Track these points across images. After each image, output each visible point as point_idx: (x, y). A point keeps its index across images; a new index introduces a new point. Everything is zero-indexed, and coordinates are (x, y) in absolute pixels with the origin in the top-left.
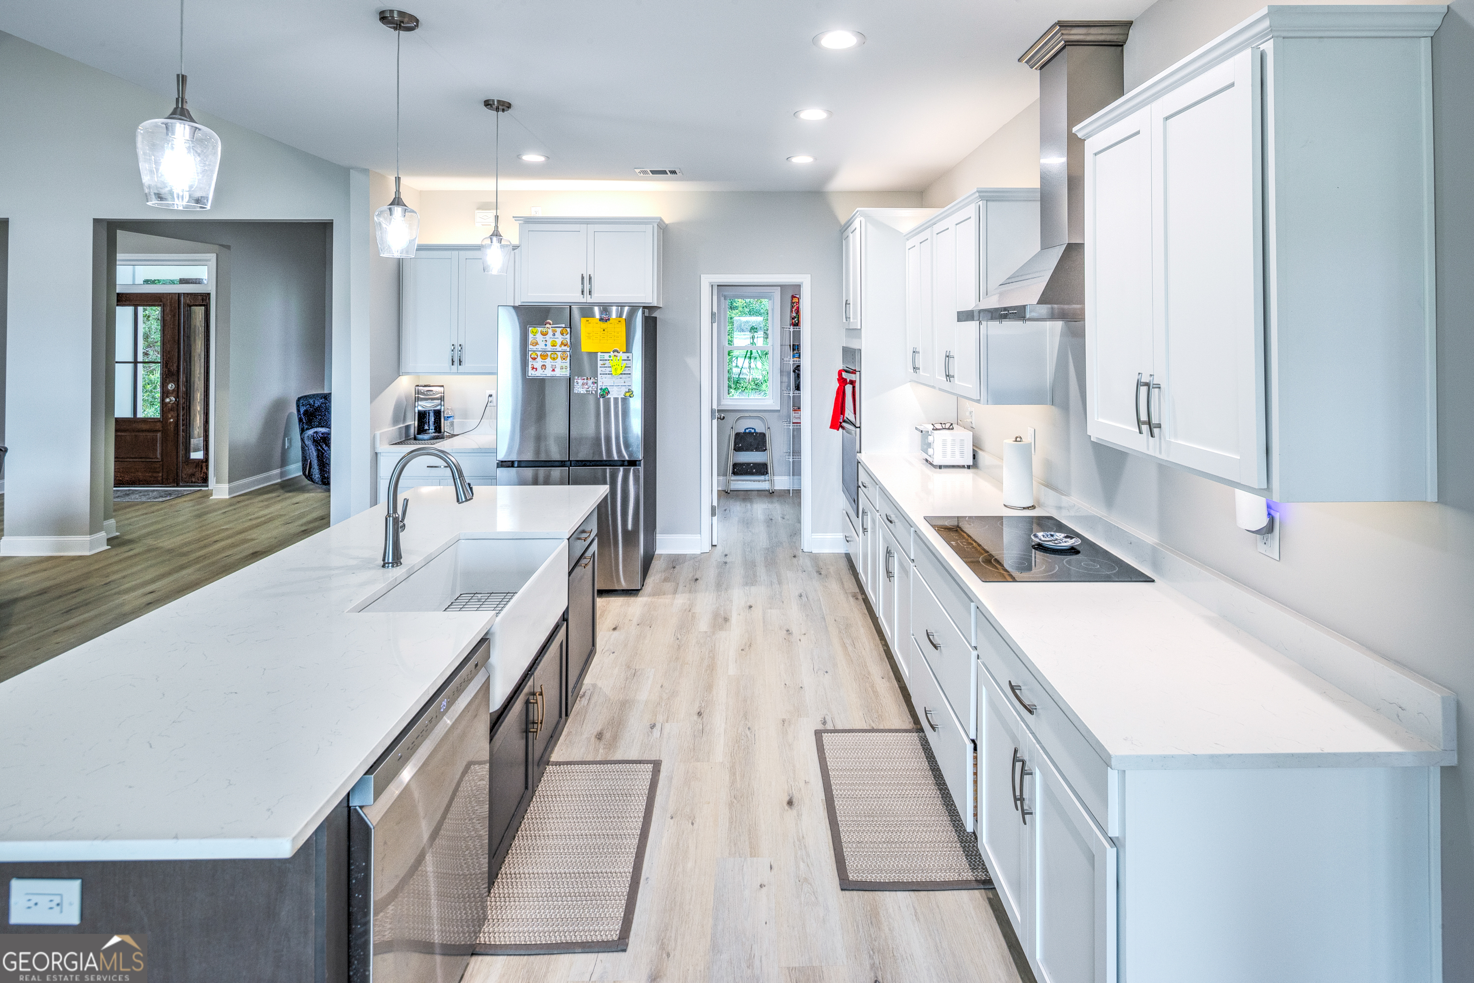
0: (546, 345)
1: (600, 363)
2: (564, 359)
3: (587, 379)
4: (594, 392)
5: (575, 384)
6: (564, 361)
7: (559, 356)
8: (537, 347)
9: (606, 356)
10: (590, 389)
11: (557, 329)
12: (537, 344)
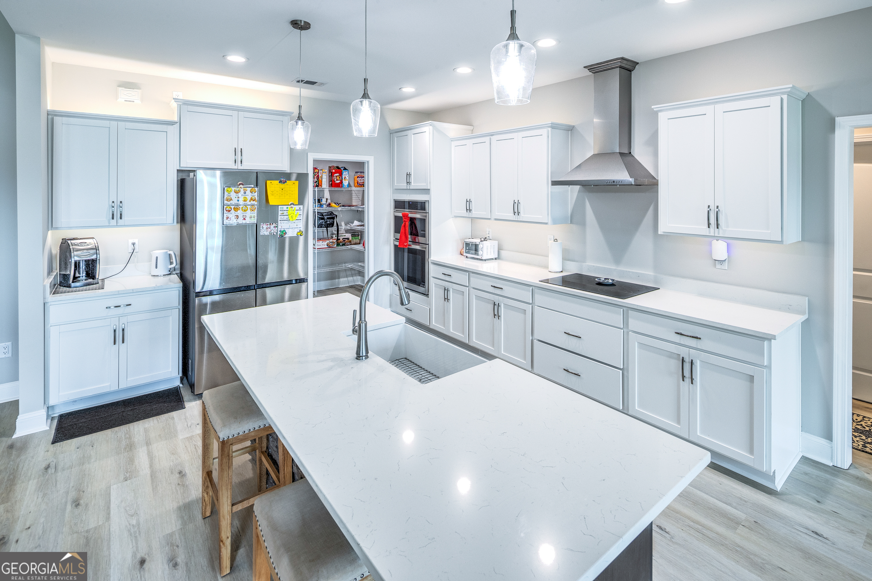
0: (238, 200)
1: (280, 213)
2: (253, 210)
3: (270, 224)
4: (275, 234)
5: (261, 228)
6: (253, 212)
7: (249, 209)
8: (231, 202)
9: (285, 208)
10: (272, 231)
11: (248, 188)
12: (231, 199)
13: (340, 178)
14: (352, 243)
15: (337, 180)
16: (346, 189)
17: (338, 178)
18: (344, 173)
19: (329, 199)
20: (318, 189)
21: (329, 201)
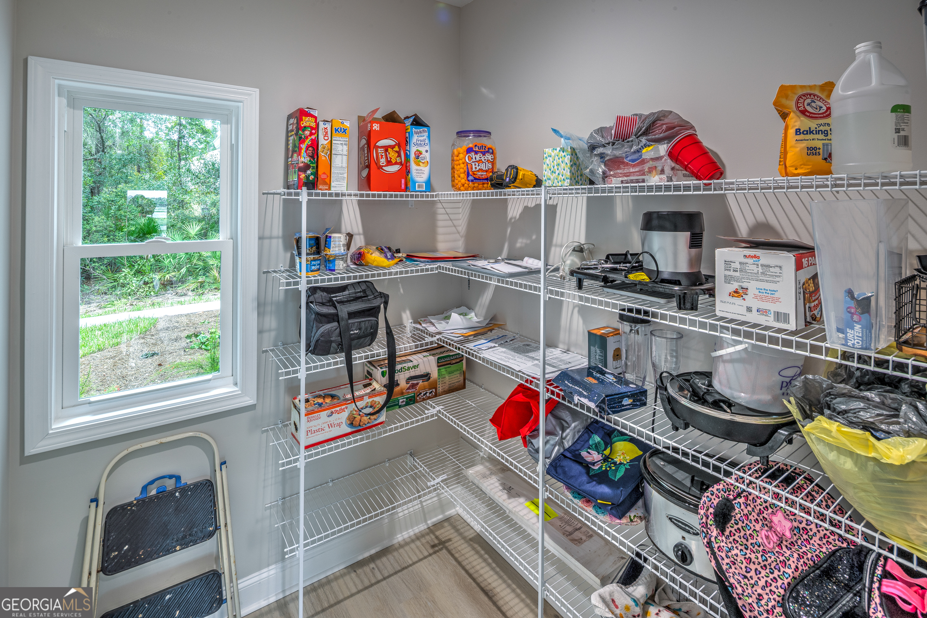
13: (399, 156)
14: (440, 389)
15: (389, 163)
16: (422, 196)
17: (392, 155)
18: (415, 139)
19: (359, 234)
20: (309, 195)
21: (359, 242)
